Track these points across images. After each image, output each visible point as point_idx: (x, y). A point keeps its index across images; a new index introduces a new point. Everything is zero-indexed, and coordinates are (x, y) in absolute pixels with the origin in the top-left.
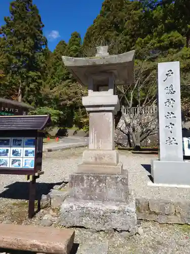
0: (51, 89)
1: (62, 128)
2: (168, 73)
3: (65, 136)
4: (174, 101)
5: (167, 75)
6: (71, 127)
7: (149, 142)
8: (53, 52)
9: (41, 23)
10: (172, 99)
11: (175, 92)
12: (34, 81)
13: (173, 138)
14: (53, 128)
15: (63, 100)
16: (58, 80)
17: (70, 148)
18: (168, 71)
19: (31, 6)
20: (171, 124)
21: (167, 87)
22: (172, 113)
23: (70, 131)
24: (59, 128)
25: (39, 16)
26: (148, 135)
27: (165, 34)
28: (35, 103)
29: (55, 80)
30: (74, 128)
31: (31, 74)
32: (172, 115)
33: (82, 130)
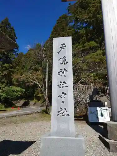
0: (21, 75)
1: (26, 101)
2: (61, 46)
3: (28, 106)
4: (67, 71)
5: (61, 48)
6: (33, 100)
7: (78, 110)
8: (25, 54)
9: (16, 37)
10: (65, 69)
11: (67, 62)
12: (6, 69)
13: (65, 109)
14: (21, 101)
15: (28, 82)
16: (26, 70)
17: (15, 116)
18: (62, 45)
19: (10, 27)
20: (63, 93)
21: (61, 59)
22: (64, 82)
23: (32, 103)
24: (24, 101)
25: (14, 33)
26: (77, 105)
27: (87, 43)
28: (6, 83)
29: (24, 70)
30: (35, 100)
31: (6, 65)
32: (65, 85)
33: (39, 102)
